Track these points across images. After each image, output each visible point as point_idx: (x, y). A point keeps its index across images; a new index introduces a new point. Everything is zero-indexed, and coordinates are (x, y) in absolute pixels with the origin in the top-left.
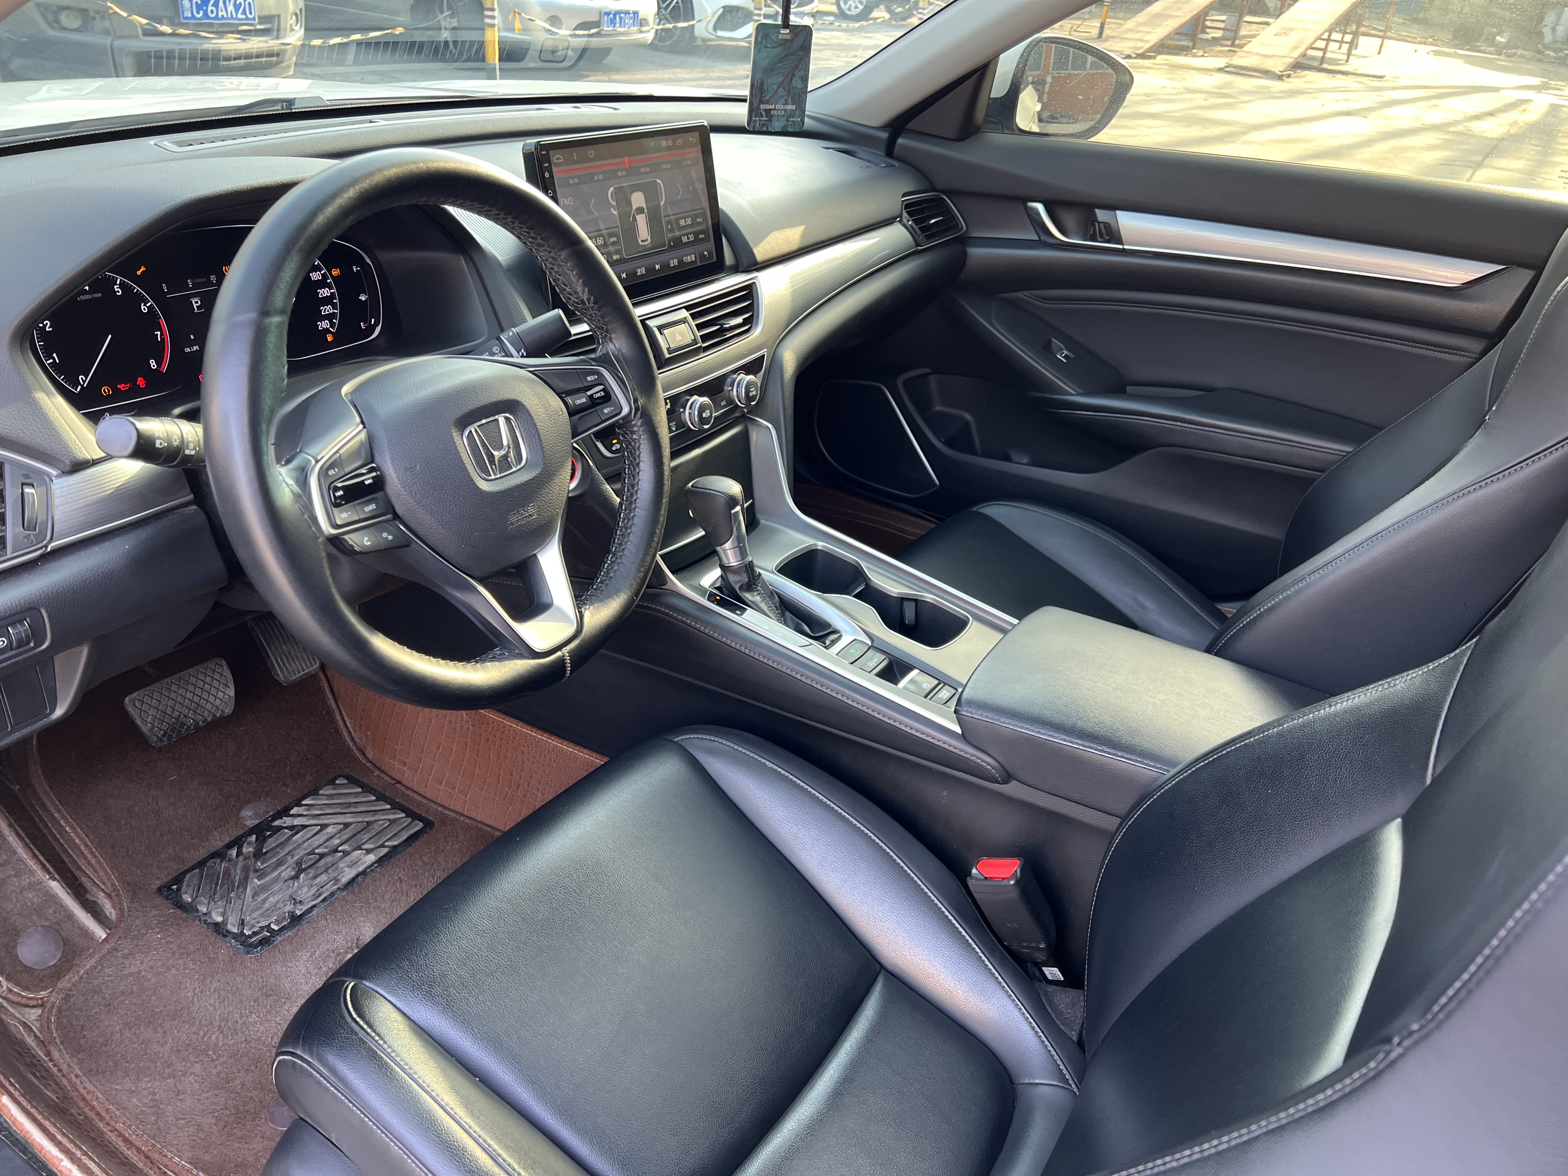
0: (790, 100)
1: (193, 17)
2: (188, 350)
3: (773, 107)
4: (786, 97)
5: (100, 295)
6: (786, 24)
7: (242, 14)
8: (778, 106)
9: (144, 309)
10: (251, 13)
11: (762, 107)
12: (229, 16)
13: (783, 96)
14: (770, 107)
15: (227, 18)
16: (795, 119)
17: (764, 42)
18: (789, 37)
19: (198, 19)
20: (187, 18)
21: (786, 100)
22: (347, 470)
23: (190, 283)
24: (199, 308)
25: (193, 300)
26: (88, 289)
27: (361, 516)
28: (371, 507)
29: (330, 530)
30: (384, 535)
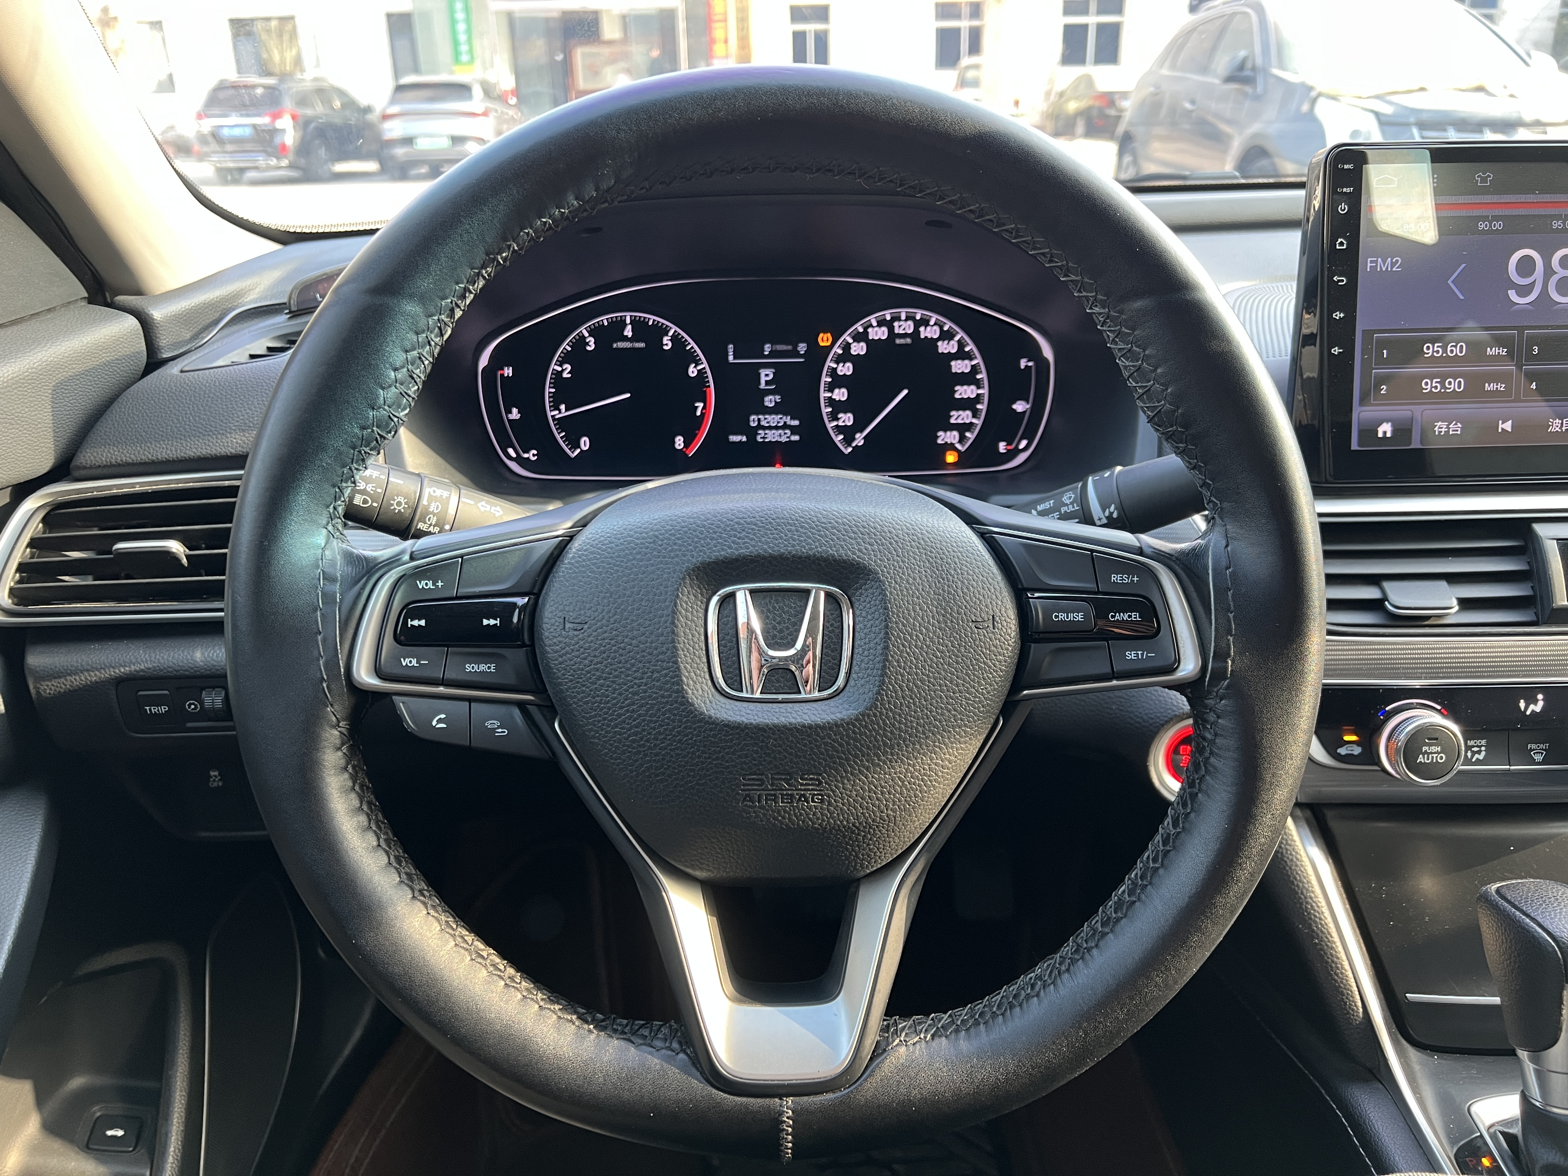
5: (643, 345)
9: (692, 371)
22: (463, 591)
23: (767, 348)
24: (767, 383)
25: (763, 372)
26: (630, 334)
27: (451, 675)
28: (483, 667)
29: (364, 675)
30: (489, 724)
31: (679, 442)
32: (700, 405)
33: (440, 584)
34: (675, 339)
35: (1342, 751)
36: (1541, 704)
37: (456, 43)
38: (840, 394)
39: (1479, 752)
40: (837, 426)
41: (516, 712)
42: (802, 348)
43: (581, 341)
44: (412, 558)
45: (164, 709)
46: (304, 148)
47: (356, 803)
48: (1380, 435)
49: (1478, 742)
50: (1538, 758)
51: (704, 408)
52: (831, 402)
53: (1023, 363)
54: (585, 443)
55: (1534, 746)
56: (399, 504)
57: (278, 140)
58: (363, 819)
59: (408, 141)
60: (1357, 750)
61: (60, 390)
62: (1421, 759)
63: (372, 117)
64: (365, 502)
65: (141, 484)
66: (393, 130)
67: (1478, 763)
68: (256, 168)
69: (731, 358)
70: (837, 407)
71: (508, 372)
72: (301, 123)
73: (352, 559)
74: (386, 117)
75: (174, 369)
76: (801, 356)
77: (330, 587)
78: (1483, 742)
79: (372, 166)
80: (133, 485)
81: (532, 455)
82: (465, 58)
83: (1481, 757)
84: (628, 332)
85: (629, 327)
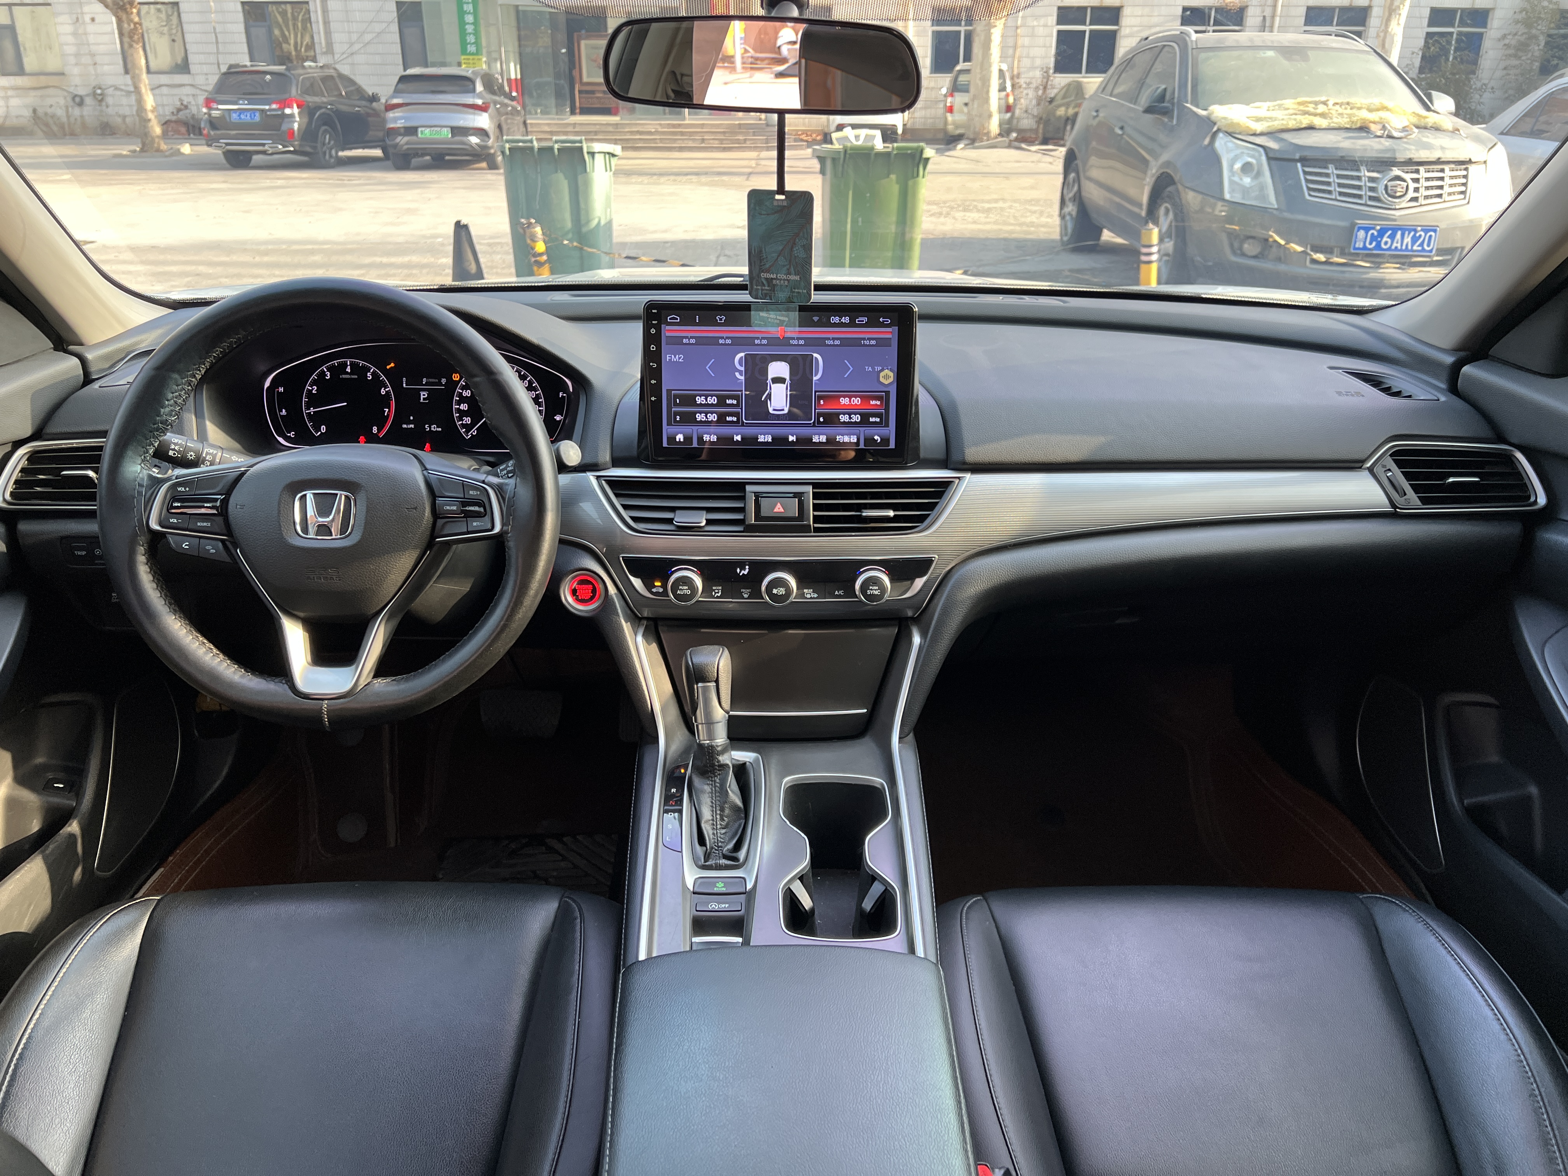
0: (792, 270)
1: (1365, 248)
2: (405, 426)
3: (775, 276)
4: (788, 267)
5: (356, 377)
6: (781, 189)
7: (1419, 246)
8: (781, 276)
9: (383, 392)
10: (1428, 245)
11: (764, 275)
12: (1404, 247)
13: (784, 266)
14: (772, 276)
15: (1401, 250)
16: (800, 291)
17: (757, 208)
18: (785, 204)
19: (1370, 249)
20: (1359, 249)
21: (788, 269)
22: (197, 492)
23: (425, 380)
24: (424, 399)
25: (422, 393)
26: (349, 371)
27: (190, 527)
28: (205, 524)
29: (155, 526)
30: (207, 548)
31: (375, 430)
32: (387, 410)
33: (187, 489)
34: (373, 374)
35: (654, 590)
36: (747, 570)
37: (463, 34)
38: (464, 407)
39: (718, 593)
40: (462, 424)
41: (220, 544)
42: (444, 381)
43: (323, 373)
44: (176, 479)
45: (84, 553)
46: (309, 134)
47: (152, 578)
48: (678, 440)
49: (718, 588)
50: (746, 596)
51: (389, 411)
52: (459, 410)
53: (561, 394)
54: (323, 429)
55: (744, 590)
56: (191, 456)
57: (285, 127)
58: (155, 586)
59: (411, 131)
60: (661, 590)
61: (36, 395)
62: (679, 592)
63: (378, 106)
64: (174, 454)
65: (77, 443)
66: (397, 119)
67: (718, 597)
68: (264, 153)
69: (404, 385)
70: (462, 414)
71: (281, 389)
72: (308, 111)
73: (150, 477)
74: (390, 107)
75: (96, 386)
76: (443, 385)
77: (140, 489)
78: (720, 588)
79: (378, 152)
80: (72, 444)
81: (292, 434)
82: (472, 49)
83: (719, 595)
84: (348, 370)
85: (349, 367)
